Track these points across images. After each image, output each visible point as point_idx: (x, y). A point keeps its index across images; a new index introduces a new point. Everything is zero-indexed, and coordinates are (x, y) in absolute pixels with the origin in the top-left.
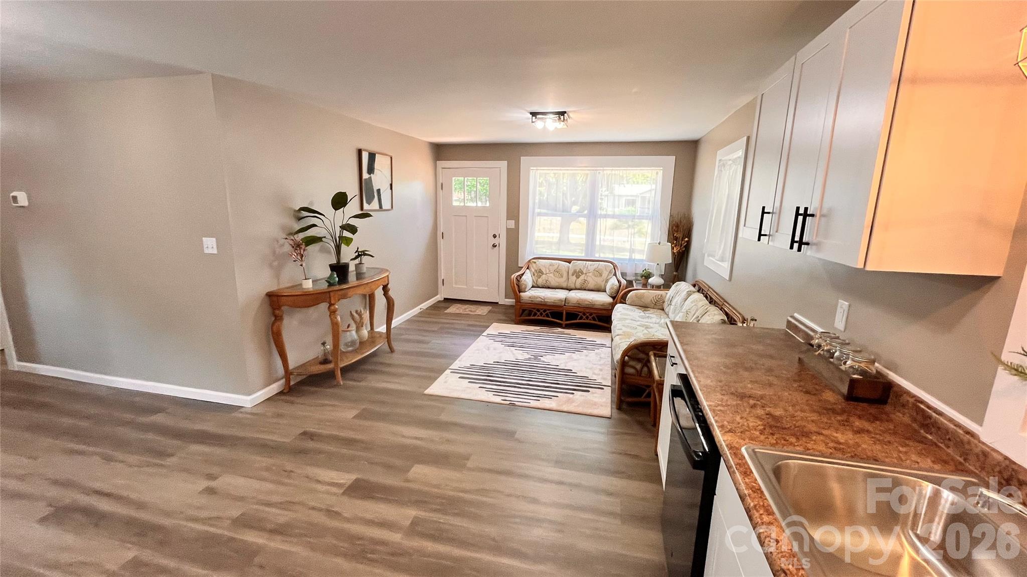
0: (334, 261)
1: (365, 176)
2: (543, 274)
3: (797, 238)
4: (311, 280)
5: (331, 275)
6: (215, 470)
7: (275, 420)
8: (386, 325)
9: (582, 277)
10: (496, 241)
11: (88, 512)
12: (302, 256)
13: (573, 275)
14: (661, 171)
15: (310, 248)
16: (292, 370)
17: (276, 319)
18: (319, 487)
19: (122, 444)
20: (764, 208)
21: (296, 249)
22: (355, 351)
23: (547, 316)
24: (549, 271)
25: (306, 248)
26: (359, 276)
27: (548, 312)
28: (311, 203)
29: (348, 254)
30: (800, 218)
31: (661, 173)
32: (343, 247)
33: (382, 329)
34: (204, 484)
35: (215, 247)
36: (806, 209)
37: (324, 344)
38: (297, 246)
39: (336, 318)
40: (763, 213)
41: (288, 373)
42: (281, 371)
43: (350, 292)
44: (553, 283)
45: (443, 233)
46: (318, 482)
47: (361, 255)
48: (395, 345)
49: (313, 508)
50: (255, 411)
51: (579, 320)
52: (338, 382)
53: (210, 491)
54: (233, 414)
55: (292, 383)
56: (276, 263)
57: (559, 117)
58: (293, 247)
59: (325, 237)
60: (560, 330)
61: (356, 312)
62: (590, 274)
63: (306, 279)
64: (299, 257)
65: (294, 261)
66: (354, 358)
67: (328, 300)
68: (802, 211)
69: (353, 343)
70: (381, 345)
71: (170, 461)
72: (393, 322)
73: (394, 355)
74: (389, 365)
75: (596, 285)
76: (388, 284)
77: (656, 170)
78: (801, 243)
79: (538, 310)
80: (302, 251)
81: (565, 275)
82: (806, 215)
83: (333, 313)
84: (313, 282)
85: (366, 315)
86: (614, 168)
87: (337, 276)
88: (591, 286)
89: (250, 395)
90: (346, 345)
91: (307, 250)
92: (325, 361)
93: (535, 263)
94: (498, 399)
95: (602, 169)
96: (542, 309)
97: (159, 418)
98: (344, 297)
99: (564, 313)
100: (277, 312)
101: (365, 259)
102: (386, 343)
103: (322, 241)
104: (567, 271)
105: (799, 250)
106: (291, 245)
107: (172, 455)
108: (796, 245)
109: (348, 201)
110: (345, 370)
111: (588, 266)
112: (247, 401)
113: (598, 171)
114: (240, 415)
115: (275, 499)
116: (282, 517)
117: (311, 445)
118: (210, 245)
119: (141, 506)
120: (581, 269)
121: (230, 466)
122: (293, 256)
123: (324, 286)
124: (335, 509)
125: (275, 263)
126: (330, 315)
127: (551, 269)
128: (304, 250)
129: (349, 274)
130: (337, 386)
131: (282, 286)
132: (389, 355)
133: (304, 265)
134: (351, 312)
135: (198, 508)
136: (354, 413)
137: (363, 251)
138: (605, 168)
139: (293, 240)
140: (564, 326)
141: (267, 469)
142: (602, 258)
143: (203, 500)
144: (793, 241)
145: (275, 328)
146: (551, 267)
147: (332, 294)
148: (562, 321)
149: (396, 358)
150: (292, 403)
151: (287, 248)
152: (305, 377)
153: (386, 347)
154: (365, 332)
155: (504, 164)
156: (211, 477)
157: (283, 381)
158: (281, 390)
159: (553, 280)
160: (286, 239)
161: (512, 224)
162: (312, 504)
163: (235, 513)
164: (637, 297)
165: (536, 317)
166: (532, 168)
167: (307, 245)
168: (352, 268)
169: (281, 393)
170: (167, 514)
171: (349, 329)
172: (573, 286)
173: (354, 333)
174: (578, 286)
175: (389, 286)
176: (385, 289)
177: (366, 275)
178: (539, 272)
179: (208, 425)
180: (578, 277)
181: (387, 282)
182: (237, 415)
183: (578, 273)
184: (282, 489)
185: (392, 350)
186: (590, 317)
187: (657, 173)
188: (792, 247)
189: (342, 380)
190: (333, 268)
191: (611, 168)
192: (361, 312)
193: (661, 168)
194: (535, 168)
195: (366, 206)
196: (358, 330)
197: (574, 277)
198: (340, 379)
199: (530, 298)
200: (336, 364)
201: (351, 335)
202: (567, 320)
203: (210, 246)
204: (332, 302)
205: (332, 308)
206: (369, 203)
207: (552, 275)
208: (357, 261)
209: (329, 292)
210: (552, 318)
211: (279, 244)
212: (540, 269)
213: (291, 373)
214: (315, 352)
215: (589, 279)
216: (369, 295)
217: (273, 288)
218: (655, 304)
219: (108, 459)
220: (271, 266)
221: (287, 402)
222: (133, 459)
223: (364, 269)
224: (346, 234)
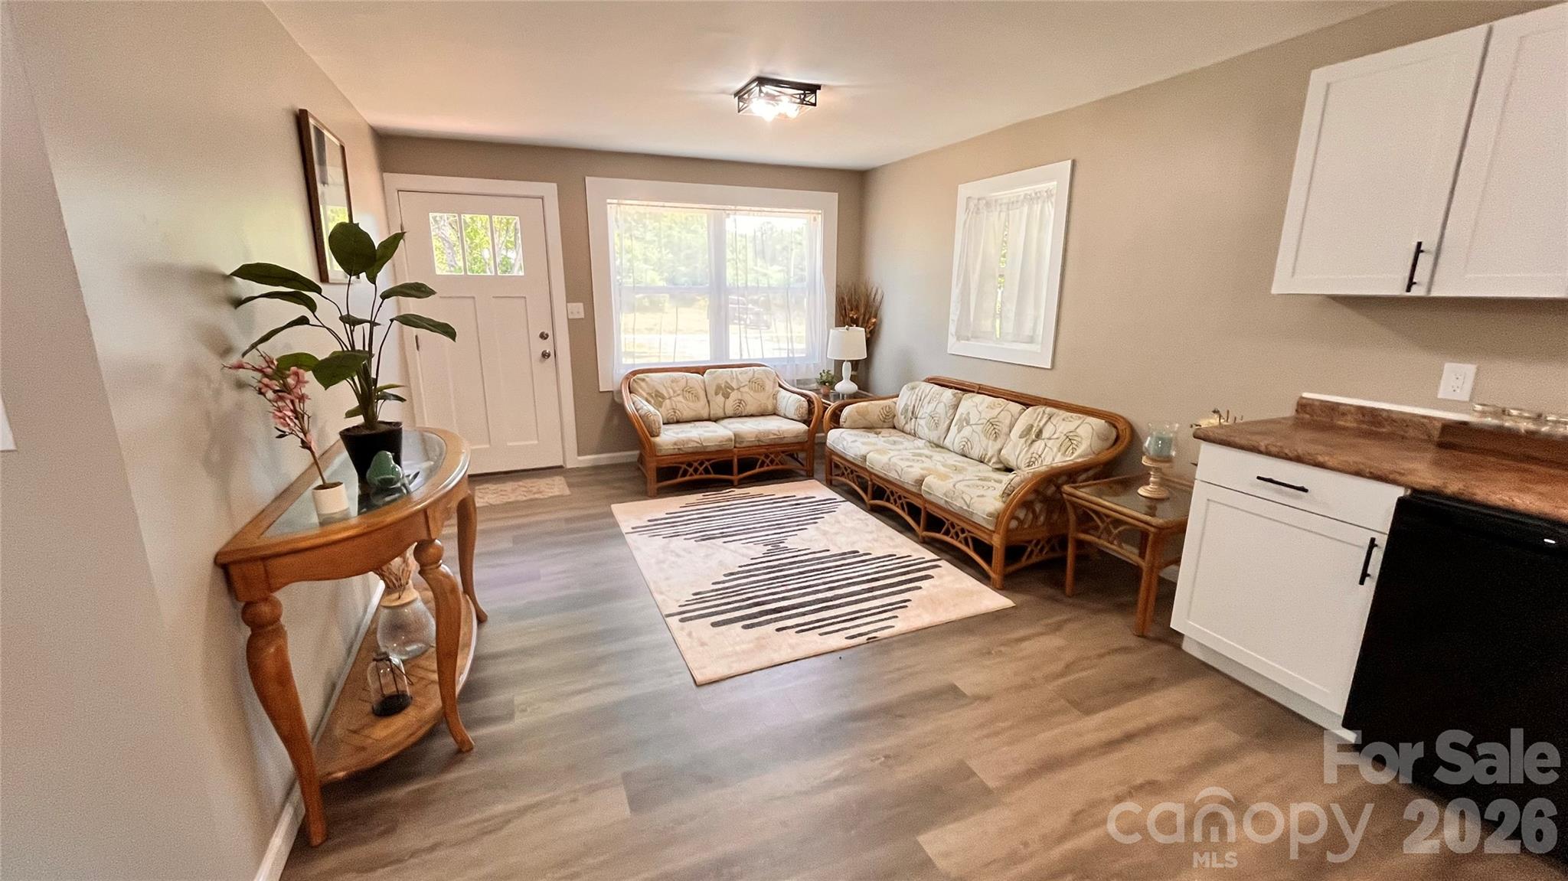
2: (664, 398)
9: (734, 396)
10: (546, 344)
13: (716, 394)
14: (820, 216)
23: (707, 471)
24: (674, 392)
27: (707, 464)
44: (687, 414)
45: (416, 337)
51: (760, 467)
60: (737, 491)
62: (746, 389)
75: (760, 406)
77: (813, 213)
79: (690, 465)
81: (702, 394)
86: (753, 208)
88: (751, 408)
93: (643, 380)
95: (733, 207)
96: (695, 461)
99: (736, 460)
100: (258, 611)
104: (703, 388)
111: (736, 375)
113: (727, 212)
120: (727, 382)
127: (677, 389)
138: (738, 208)
140: (736, 483)
142: (744, 360)
146: (674, 384)
148: (733, 475)
155: (549, 190)
159: (687, 408)
161: (578, 310)
164: (859, 415)
165: (687, 478)
166: (609, 201)
172: (721, 414)
174: (729, 411)
178: (656, 396)
180: (726, 396)
183: (725, 391)
186: (777, 460)
187: (815, 219)
193: (820, 212)
194: (615, 201)
197: (720, 398)
199: (675, 444)
202: (740, 472)
207: (680, 398)
210: (715, 473)
212: (657, 391)
215: (747, 398)
218: (884, 422)
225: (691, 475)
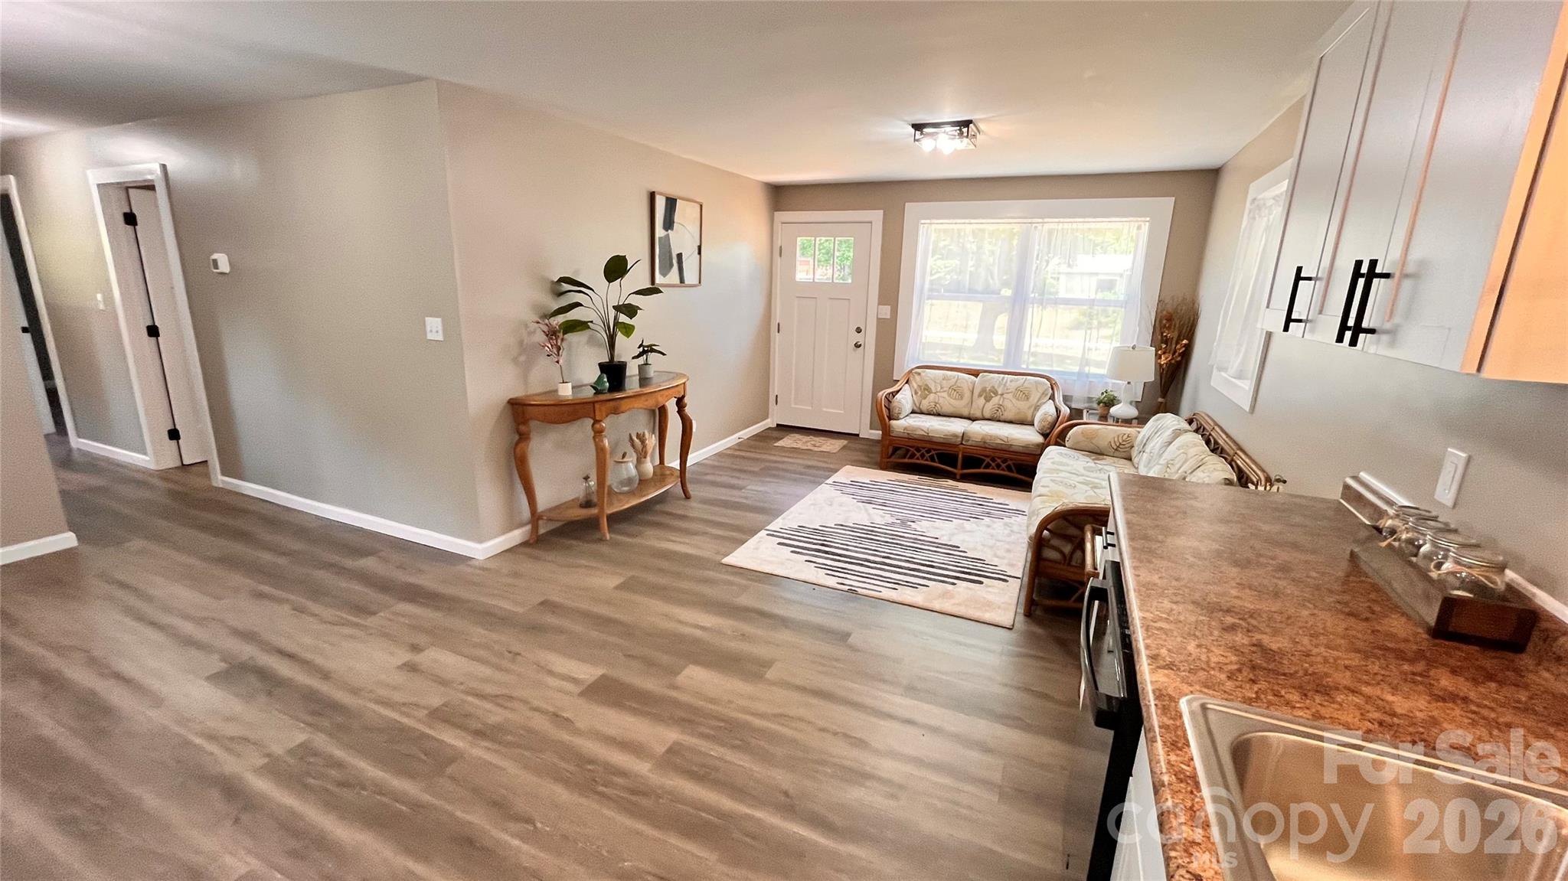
0: (606, 359)
1: (660, 232)
2: (930, 392)
3: (1351, 323)
4: (570, 385)
5: (600, 378)
6: (422, 639)
7: (510, 580)
8: (679, 461)
9: (995, 400)
10: (859, 338)
11: (264, 675)
12: (559, 349)
13: (980, 396)
14: (1147, 224)
15: (572, 337)
16: (542, 512)
17: (520, 439)
18: (552, 682)
19: (317, 593)
20: (1299, 269)
21: (552, 339)
22: (632, 493)
23: (932, 459)
24: (941, 388)
25: (566, 336)
26: (644, 381)
27: (933, 452)
28: (577, 272)
29: (626, 349)
30: (1361, 282)
31: (1146, 227)
32: (620, 337)
33: (676, 464)
34: (404, 656)
35: (441, 332)
36: (1373, 263)
37: (586, 478)
38: (552, 334)
39: (602, 441)
40: (1298, 278)
41: (535, 517)
42: (526, 513)
43: (624, 405)
44: (947, 409)
45: (779, 325)
46: (551, 673)
47: (647, 352)
48: (690, 487)
49: (536, 709)
50: (489, 565)
51: (985, 468)
52: (604, 535)
53: (411, 668)
54: (458, 567)
55: (542, 531)
56: (524, 356)
57: (960, 130)
58: (547, 335)
59: (592, 322)
60: (951, 482)
61: (638, 436)
62: (1010, 396)
63: (563, 382)
64: (555, 350)
65: (548, 355)
66: (627, 502)
67: (592, 415)
68: (1364, 270)
69: (629, 481)
70: (672, 485)
71: (371, 621)
72: (689, 457)
73: (693, 503)
74: (683, 517)
75: (1018, 413)
76: (683, 397)
77: (1137, 221)
78: (1358, 329)
79: (918, 450)
80: (559, 341)
81: (967, 394)
82: (1372, 274)
83: (598, 433)
84: (573, 388)
85: (652, 441)
86: (1062, 220)
87: (608, 381)
88: (1008, 415)
89: (481, 542)
90: (622, 483)
91: (566, 339)
92: (587, 504)
93: (919, 374)
94: (832, 582)
95: (1040, 220)
96: (924, 448)
97: (369, 563)
98: (616, 411)
99: (960, 456)
100: (523, 428)
101: (652, 357)
102: (679, 484)
103: (589, 328)
104: (971, 389)
105: (1353, 342)
106: (544, 331)
107: (374, 613)
108: (1348, 334)
109: (628, 268)
110: (615, 519)
111: (1006, 382)
112: (480, 550)
113: (1034, 225)
114: (469, 570)
115: (490, 689)
116: (496, 715)
117: (551, 619)
118: (434, 327)
119: (326, 676)
120: (993, 387)
121: (440, 637)
122: (546, 348)
123: (589, 393)
124: (565, 715)
125: (522, 358)
126: (594, 437)
127: (944, 386)
128: (562, 340)
129: (627, 380)
130: (601, 540)
131: (531, 391)
132: (682, 502)
133: (561, 362)
134: (630, 435)
135: (395, 688)
136: (617, 581)
137: (651, 346)
138: (1046, 220)
139: (547, 325)
140: (958, 477)
141: (486, 647)
142: (1031, 370)
143: (399, 678)
144: (1344, 327)
145: (518, 450)
146: (944, 382)
147: (597, 406)
148: (955, 467)
149: (695, 508)
150: (537, 558)
151: (540, 337)
152: (560, 524)
153: (679, 490)
154: (649, 467)
155: (876, 216)
156: (415, 648)
157: (529, 527)
158: (527, 539)
159: (947, 403)
160: (538, 323)
161: (886, 311)
162: (536, 703)
163: (436, 701)
164: (1084, 436)
165: (913, 461)
166: (923, 221)
167: (565, 333)
168: (632, 370)
169: (525, 544)
170: (355, 691)
171: (625, 460)
172: (978, 414)
173: (631, 466)
174: (987, 414)
175: (686, 400)
176: (680, 403)
177: (654, 381)
178: (925, 389)
179: (428, 579)
180: (988, 399)
181: (683, 394)
182: (462, 568)
183: (988, 394)
184: (499, 676)
185: (687, 497)
186: (1004, 465)
187: (1139, 228)
188: (1340, 339)
189: (609, 532)
190: (603, 367)
191: (1057, 220)
192: (644, 435)
193: (1148, 219)
194: (928, 221)
195: (659, 279)
196: (639, 462)
197: (982, 400)
198: (606, 531)
199: (905, 429)
200: (602, 509)
201: (627, 469)
202: (963, 468)
203: (434, 330)
204: (597, 418)
205: (597, 426)
206: (664, 274)
207: (945, 395)
208: (641, 361)
209: (594, 403)
210: (940, 463)
211: (528, 330)
212: (927, 385)
213: (540, 518)
214: (575, 491)
215: (1008, 404)
216: (659, 409)
217: (518, 393)
218: (1116, 450)
219: (300, 610)
220: (515, 360)
221: (530, 556)
222: (328, 613)
223: (651, 372)
224: (623, 318)
225: (918, 459)
